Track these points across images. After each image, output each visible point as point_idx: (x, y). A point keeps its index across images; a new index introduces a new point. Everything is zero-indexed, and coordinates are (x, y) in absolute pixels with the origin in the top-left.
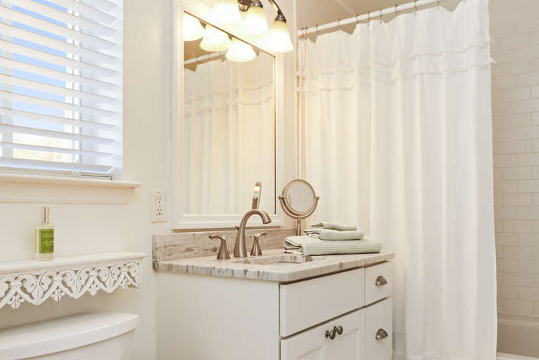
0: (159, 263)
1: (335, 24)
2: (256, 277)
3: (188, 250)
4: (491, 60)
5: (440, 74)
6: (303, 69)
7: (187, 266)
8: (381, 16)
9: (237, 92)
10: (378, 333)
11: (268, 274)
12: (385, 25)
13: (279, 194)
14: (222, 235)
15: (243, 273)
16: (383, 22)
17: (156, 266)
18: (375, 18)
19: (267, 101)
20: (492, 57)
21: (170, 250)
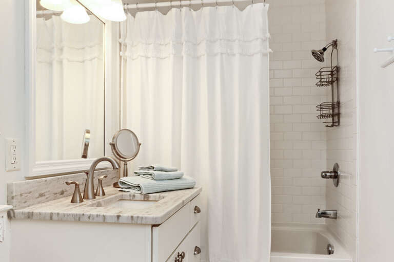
0: (15, 211)
1: (152, 5)
2: (130, 221)
3: (41, 195)
4: (270, 50)
5: (234, 55)
6: (126, 37)
7: (52, 214)
8: (190, 5)
9: (61, 50)
10: (195, 250)
11: (142, 218)
12: (194, 13)
13: (109, 140)
14: (67, 179)
15: (116, 218)
16: (192, 10)
17: (12, 215)
18: (186, 6)
19: (91, 60)
20: (270, 47)
21: (26, 197)
